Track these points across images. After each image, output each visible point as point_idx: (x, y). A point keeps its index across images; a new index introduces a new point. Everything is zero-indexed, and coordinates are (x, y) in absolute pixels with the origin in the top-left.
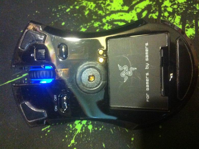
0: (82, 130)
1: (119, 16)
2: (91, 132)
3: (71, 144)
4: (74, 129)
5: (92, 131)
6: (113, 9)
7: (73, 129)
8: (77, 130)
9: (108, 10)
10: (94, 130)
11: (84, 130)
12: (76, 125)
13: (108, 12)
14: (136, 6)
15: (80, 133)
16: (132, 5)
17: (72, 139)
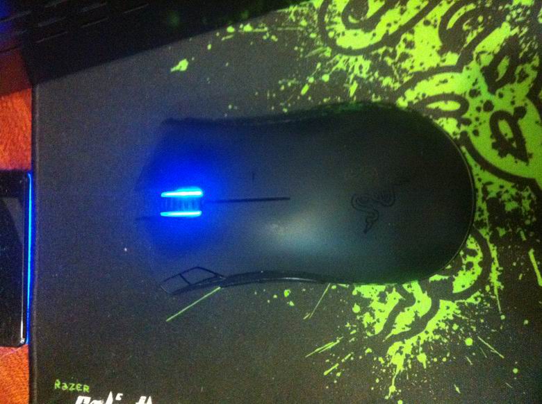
0: (405, 365)
1: (437, 85)
2: (425, 366)
3: (390, 394)
4: (390, 366)
5: (427, 365)
6: (417, 68)
7: (388, 366)
8: (395, 366)
9: (405, 71)
10: (432, 362)
11: (410, 366)
12: (390, 357)
13: (406, 79)
14: (479, 48)
15: (404, 371)
16: (465, 46)
17: (391, 385)
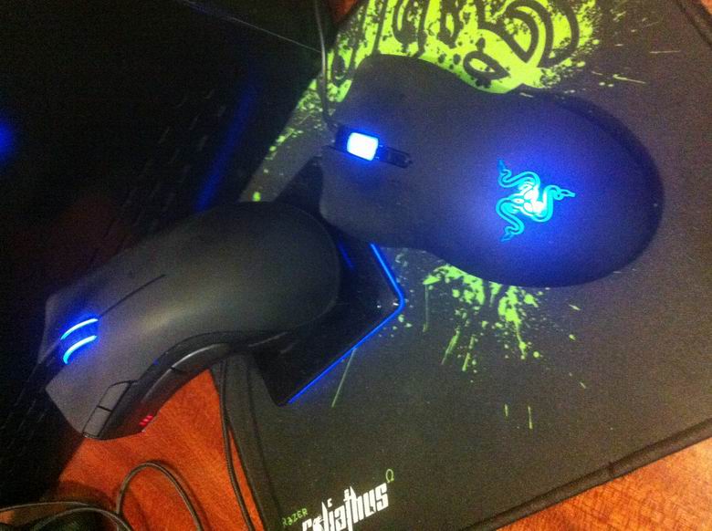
0: (520, 315)
2: (536, 305)
3: (523, 352)
4: (508, 325)
5: (536, 302)
8: (512, 323)
10: (540, 297)
11: (524, 314)
12: (504, 317)
14: (426, 25)
15: (523, 321)
16: (417, 31)
17: (519, 343)
